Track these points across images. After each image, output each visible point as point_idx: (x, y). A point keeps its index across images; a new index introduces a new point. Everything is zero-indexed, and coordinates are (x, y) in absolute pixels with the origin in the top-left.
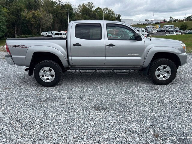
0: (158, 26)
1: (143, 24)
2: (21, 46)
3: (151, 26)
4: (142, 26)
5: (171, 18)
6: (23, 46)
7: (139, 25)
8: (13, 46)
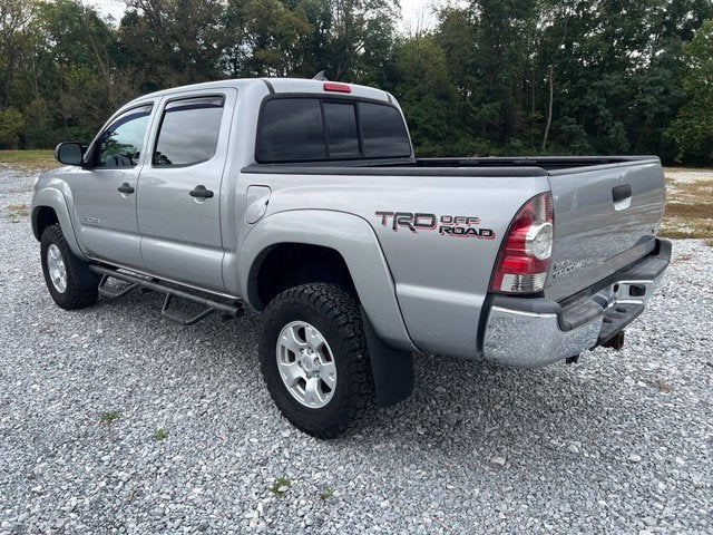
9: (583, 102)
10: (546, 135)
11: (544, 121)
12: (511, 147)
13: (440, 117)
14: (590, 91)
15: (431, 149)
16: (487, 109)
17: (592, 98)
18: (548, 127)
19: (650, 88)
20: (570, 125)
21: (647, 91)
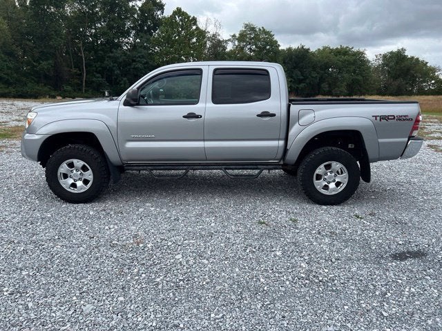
9: (103, 65)
10: (84, 84)
11: (81, 75)
12: (65, 91)
13: (9, 68)
14: (107, 59)
15: (7, 91)
16: (44, 64)
17: (108, 63)
18: (84, 79)
19: (139, 59)
20: (98, 78)
21: (138, 61)
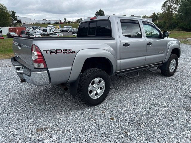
0: (58, 26)
1: (43, 23)
2: (66, 52)
3: (52, 26)
4: (42, 25)
5: (65, 19)
6: (69, 51)
7: (39, 24)
8: (52, 51)
